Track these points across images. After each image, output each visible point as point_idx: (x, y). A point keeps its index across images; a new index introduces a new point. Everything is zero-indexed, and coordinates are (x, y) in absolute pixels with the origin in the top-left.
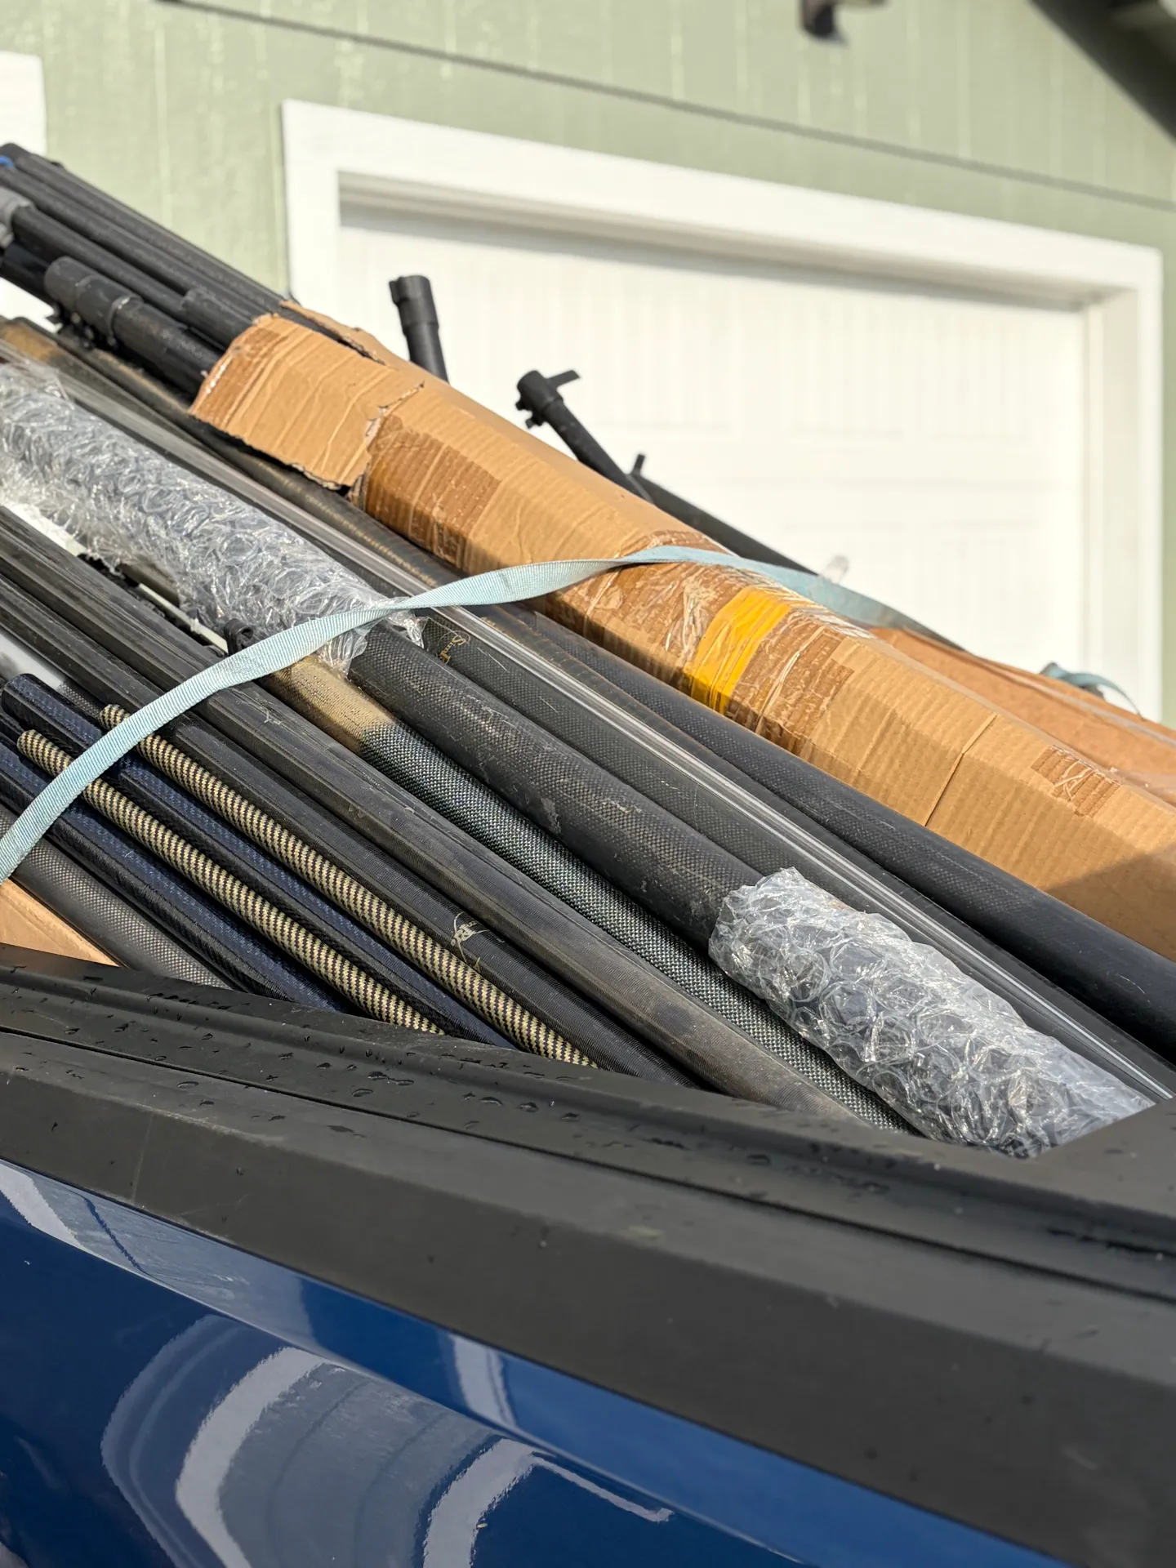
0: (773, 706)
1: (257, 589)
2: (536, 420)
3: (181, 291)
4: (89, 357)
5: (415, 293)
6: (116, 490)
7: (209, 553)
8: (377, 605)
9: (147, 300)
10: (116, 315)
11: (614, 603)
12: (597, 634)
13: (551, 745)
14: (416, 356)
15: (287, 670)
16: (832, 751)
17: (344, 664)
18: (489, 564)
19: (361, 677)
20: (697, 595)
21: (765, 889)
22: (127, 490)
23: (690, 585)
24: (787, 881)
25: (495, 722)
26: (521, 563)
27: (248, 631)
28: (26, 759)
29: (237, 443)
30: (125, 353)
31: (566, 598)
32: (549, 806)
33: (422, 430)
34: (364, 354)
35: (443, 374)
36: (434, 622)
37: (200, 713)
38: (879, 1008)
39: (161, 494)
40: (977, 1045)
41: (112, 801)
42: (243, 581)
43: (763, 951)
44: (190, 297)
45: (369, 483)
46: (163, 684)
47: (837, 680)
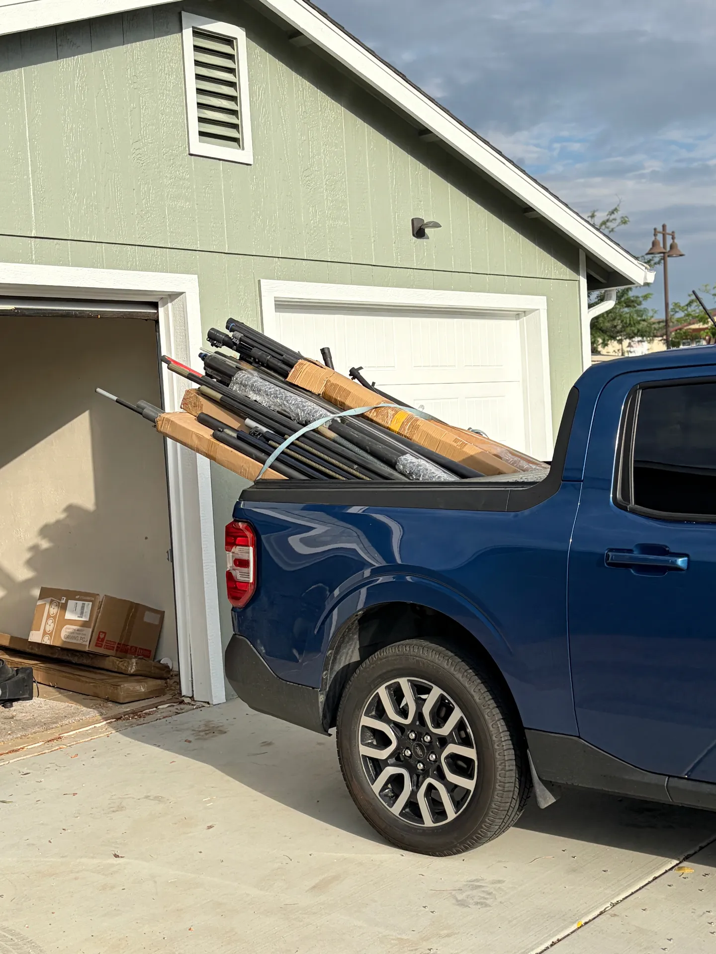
0: (406, 432)
1: (309, 414)
2: (353, 378)
3: (282, 356)
4: (260, 368)
5: (326, 351)
6: (277, 396)
7: (298, 407)
8: (332, 416)
9: (273, 357)
10: (268, 360)
11: (375, 414)
12: (372, 420)
13: (367, 438)
14: (327, 364)
15: (317, 428)
16: (417, 440)
17: (327, 426)
18: (350, 408)
19: (330, 428)
20: (391, 412)
21: (404, 457)
22: (279, 396)
23: (389, 411)
24: (408, 455)
25: (357, 435)
26: (356, 408)
27: (309, 421)
28: (270, 445)
29: (297, 386)
30: (268, 367)
31: (365, 414)
32: (368, 448)
33: (335, 382)
34: (321, 367)
35: (333, 369)
36: (343, 419)
37: (303, 435)
38: (422, 472)
39: (286, 397)
40: (436, 476)
41: (288, 451)
42: (306, 413)
43: (404, 466)
44: (284, 356)
45: (324, 393)
46: (295, 431)
47: (418, 427)
